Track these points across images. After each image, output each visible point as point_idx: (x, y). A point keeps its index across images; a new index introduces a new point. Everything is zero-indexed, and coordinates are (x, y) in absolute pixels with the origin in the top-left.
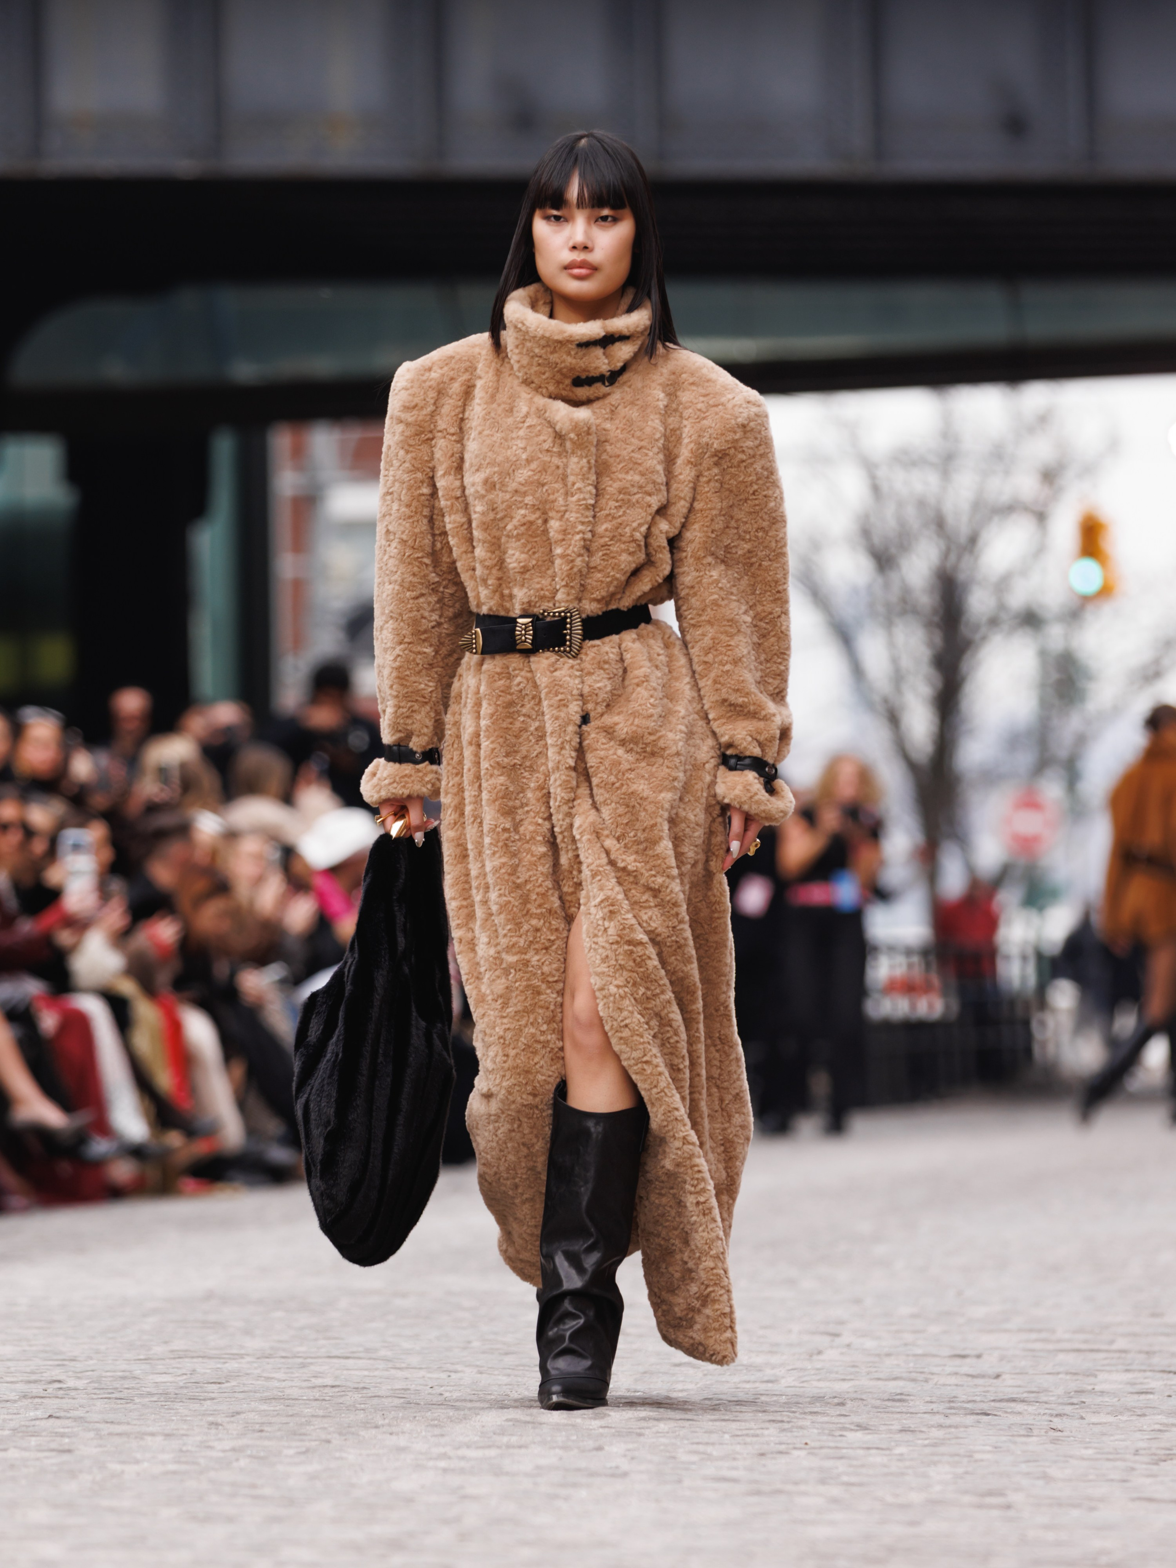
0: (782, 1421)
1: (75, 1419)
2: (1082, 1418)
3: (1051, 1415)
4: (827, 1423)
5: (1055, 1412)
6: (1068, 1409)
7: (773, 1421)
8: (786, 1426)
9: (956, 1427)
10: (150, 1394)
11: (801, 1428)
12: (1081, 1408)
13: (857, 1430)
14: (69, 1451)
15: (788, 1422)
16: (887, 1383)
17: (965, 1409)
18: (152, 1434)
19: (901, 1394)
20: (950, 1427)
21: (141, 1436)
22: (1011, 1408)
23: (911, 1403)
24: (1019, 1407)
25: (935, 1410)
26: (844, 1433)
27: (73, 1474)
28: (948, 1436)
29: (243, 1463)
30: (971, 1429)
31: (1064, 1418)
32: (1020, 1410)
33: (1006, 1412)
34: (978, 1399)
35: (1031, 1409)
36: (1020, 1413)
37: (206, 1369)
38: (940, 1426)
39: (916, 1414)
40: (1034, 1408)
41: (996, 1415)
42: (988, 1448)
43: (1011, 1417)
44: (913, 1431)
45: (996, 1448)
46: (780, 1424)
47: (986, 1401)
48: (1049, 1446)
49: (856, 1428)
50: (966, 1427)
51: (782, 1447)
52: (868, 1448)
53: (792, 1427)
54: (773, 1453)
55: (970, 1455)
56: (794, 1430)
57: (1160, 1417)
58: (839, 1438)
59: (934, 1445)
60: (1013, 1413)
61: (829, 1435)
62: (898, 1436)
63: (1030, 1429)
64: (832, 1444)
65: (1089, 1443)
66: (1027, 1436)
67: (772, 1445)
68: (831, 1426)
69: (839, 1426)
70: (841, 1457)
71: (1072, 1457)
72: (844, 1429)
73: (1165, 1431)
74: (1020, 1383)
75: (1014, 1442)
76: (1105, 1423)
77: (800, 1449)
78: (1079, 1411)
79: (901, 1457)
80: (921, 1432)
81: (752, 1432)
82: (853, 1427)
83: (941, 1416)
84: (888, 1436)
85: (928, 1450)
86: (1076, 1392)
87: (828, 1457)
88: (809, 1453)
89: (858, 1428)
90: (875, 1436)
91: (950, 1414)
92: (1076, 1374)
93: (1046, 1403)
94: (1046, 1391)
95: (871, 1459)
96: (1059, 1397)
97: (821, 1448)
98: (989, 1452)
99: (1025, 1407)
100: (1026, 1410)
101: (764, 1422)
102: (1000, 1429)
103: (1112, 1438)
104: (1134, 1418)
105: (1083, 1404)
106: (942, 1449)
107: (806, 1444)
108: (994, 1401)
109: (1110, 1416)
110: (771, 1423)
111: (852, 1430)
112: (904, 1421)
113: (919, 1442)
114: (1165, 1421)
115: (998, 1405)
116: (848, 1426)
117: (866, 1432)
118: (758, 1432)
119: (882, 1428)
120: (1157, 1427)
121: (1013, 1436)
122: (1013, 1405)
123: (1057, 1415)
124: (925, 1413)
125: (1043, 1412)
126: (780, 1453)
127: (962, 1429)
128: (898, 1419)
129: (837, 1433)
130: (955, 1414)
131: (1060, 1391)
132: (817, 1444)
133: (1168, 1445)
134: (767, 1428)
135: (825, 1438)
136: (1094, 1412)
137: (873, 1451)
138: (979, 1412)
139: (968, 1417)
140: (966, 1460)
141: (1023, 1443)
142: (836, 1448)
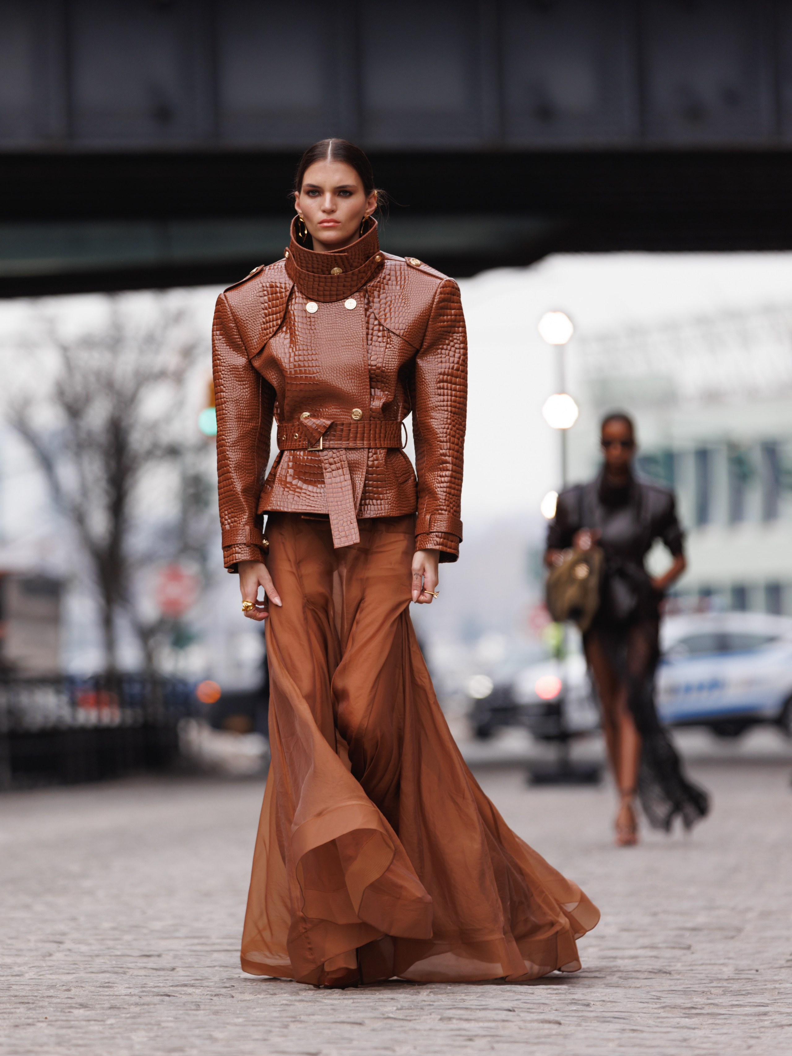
0: (28, 1003)
2: (233, 997)
3: (212, 995)
4: (59, 1003)
5: (214, 993)
6: (223, 991)
7: (23, 1003)
8: (31, 1006)
9: (148, 1005)
11: (42, 1007)
12: (232, 990)
13: (80, 1008)
15: (33, 1003)
16: (97, 975)
17: (153, 992)
19: (109, 983)
20: (144, 1004)
22: (184, 991)
23: (116, 989)
24: (190, 990)
25: (133, 993)
26: (72, 1010)
28: (142, 1011)
30: (158, 1006)
31: (221, 997)
32: (190, 992)
33: (181, 994)
34: (161, 985)
35: (197, 991)
36: (190, 994)
38: (137, 1004)
39: (120, 996)
40: (200, 990)
41: (174, 996)
42: (170, 1019)
43: (184, 997)
44: (119, 1008)
45: (176, 1018)
46: (27, 1005)
47: (167, 986)
48: (213, 1017)
49: (79, 1007)
50: (155, 1004)
51: (30, 1021)
52: (89, 1021)
53: (36, 1007)
54: (23, 1025)
55: (158, 1024)
56: (37, 1009)
57: (286, 995)
58: (68, 1014)
59: (134, 1017)
60: (185, 994)
61: (61, 1012)
62: (108, 1012)
63: (199, 1005)
64: (64, 1018)
65: (240, 1014)
66: (197, 1010)
67: (23, 1019)
68: (62, 1005)
69: (68, 1005)
70: (71, 1027)
71: (228, 1024)
72: (71, 1007)
73: (290, 1005)
74: (188, 973)
75: (189, 1015)
76: (249, 1000)
77: (42, 1022)
78: (231, 992)
79: (112, 1026)
80: (124, 1008)
81: (8, 1010)
82: (77, 1006)
83: (137, 997)
84: (101, 1012)
85: (129, 1021)
86: (227, 979)
87: (62, 1027)
88: (49, 1025)
89: (81, 1007)
90: (93, 1012)
91: (143, 996)
92: (226, 967)
93: (208, 987)
94: (207, 978)
95: (91, 1028)
96: (216, 982)
97: (56, 1021)
98: (171, 1021)
99: (194, 990)
100: (194, 992)
101: (16, 1003)
102: (178, 1006)
103: (254, 1010)
104: (268, 996)
105: (233, 988)
106: (139, 1020)
107: (46, 1018)
108: (172, 986)
109: (251, 995)
110: (21, 1004)
111: (77, 1008)
112: (112, 1001)
113: (124, 1015)
114: (290, 998)
115: (175, 989)
116: (74, 1005)
117: (87, 1009)
118: (12, 1010)
119: (98, 1006)
120: (285, 1002)
121: (187, 1010)
122: (185, 989)
123: (215, 995)
124: (126, 995)
125: (206, 993)
126: (29, 1024)
127: (152, 1006)
128: (107, 1000)
129: (67, 1010)
130: (147, 996)
131: (216, 979)
132: (54, 1018)
133: (293, 1014)
134: (19, 1008)
135: (59, 1014)
136: (241, 993)
137: (92, 1023)
138: (163, 994)
139: (155, 997)
140: (156, 1027)
141: (194, 1015)
142: (67, 1021)
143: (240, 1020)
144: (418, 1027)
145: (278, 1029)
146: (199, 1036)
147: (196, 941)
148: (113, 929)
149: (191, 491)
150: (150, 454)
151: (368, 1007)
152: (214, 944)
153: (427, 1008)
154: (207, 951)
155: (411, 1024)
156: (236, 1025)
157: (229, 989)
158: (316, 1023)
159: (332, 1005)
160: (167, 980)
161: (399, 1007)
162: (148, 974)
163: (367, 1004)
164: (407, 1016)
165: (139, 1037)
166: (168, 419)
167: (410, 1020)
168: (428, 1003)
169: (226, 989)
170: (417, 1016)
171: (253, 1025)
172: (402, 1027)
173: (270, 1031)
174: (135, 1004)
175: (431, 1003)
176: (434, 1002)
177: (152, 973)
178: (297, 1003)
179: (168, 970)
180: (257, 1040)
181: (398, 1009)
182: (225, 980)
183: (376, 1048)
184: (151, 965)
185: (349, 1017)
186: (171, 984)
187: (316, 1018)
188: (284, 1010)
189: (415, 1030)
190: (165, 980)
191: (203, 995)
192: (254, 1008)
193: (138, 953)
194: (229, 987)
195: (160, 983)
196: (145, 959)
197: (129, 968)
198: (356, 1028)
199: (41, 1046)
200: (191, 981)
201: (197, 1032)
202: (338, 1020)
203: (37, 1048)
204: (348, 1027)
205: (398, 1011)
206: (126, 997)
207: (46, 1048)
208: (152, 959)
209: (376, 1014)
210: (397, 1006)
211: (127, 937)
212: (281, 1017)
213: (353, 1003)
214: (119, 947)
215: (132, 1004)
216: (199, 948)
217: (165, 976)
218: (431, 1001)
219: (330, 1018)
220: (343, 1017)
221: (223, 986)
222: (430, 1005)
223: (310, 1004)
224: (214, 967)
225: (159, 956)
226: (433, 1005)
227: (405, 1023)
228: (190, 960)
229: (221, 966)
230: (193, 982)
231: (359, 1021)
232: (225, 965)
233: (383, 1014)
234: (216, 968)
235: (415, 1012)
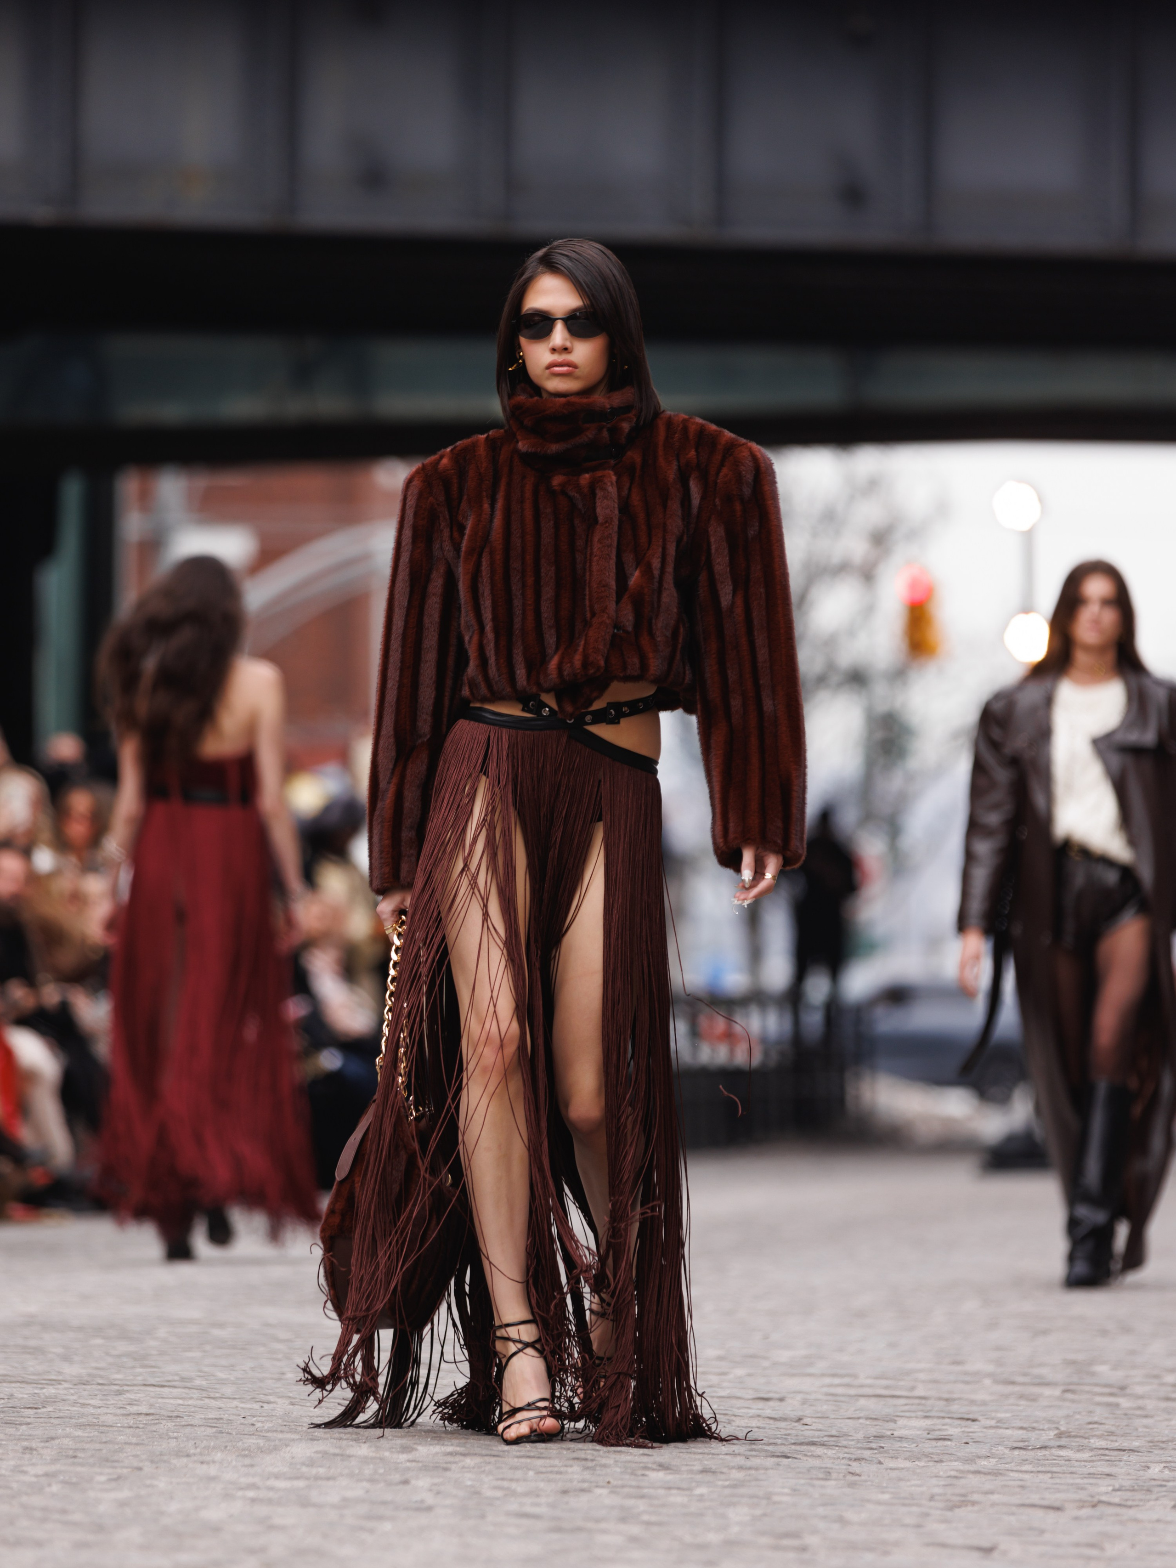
0: (586, 1460)
2: (880, 1463)
3: (850, 1459)
4: (630, 1462)
5: (853, 1457)
6: (867, 1454)
7: (577, 1459)
8: (590, 1464)
9: (757, 1469)
11: (605, 1466)
12: (880, 1453)
13: (659, 1470)
15: (592, 1460)
17: (766, 1451)
20: (750, 1468)
22: (811, 1451)
24: (819, 1451)
25: (737, 1452)
26: (647, 1473)
28: (748, 1478)
30: (770, 1472)
31: (863, 1463)
32: (819, 1453)
33: (806, 1455)
34: (779, 1441)
35: (830, 1452)
36: (819, 1456)
38: (741, 1468)
39: (718, 1454)
40: (834, 1452)
41: (795, 1458)
42: (786, 1490)
43: (810, 1460)
44: (714, 1472)
45: (795, 1490)
46: (583, 1462)
47: (786, 1443)
48: (848, 1490)
49: (658, 1468)
50: (766, 1469)
51: (585, 1485)
52: (670, 1488)
53: (596, 1465)
54: (575, 1490)
55: (768, 1497)
56: (598, 1468)
57: (956, 1463)
58: (641, 1478)
59: (734, 1486)
60: (812, 1456)
61: (632, 1474)
62: (699, 1477)
63: (829, 1473)
64: (634, 1483)
65: (886, 1487)
66: (826, 1479)
67: (575, 1483)
68: (634, 1465)
69: (641, 1465)
70: (642, 1497)
71: (869, 1501)
72: (646, 1468)
73: (961, 1478)
74: (820, 1427)
75: (813, 1486)
76: (903, 1469)
77: (603, 1487)
78: (878, 1456)
79: (701, 1498)
80: (722, 1473)
81: (556, 1469)
82: (654, 1466)
83: (743, 1458)
84: (689, 1476)
85: (727, 1491)
86: (875, 1437)
87: (629, 1496)
88: (612, 1492)
89: (661, 1468)
90: (678, 1476)
91: (751, 1456)
92: (876, 1419)
93: (846, 1447)
94: (846, 1435)
95: (672, 1499)
96: (858, 1441)
97: (623, 1486)
98: (787, 1494)
99: (825, 1451)
100: (826, 1454)
101: (568, 1459)
102: (800, 1473)
103: (909, 1483)
104: (931, 1464)
105: (882, 1449)
106: (742, 1491)
107: (609, 1482)
108: (794, 1444)
109: (907, 1461)
110: (576, 1461)
111: (654, 1470)
112: (706, 1462)
113: (720, 1483)
114: (962, 1468)
115: (798, 1448)
116: (650, 1465)
117: (668, 1471)
118: (562, 1469)
119: (684, 1468)
120: (953, 1473)
121: (812, 1479)
122: (813, 1448)
123: (855, 1460)
124: (727, 1454)
125: (841, 1456)
126: (583, 1490)
127: (762, 1471)
128: (699, 1460)
129: (640, 1472)
130: (756, 1456)
131: (860, 1436)
132: (620, 1483)
133: (963, 1491)
134: (571, 1466)
135: (627, 1477)
136: (892, 1458)
137: (674, 1492)
138: (780, 1454)
139: (769, 1459)
140: (764, 1502)
141: (823, 1487)
142: (638, 1487)
143: (886, 1497)
144: (1140, 1516)
145: (939, 1512)
146: (824, 1517)
147: (837, 1381)
148: (720, 1358)
149: (879, 735)
150: (821, 680)
151: (1072, 1484)
152: (862, 1386)
153: (1156, 1489)
154: (850, 1396)
155: (1131, 1512)
156: (879, 1503)
157: (876, 1451)
158: (993, 1505)
159: (1021, 1480)
160: (789, 1435)
161: (1117, 1486)
162: (762, 1426)
163: (1071, 1481)
164: (1127, 1500)
165: (739, 1514)
166: (851, 632)
167: (1130, 1507)
168: (1159, 1483)
169: (872, 1451)
170: (1141, 1500)
171: (904, 1505)
172: (1117, 1515)
173: (927, 1515)
174: (739, 1468)
175: (1164, 1483)
176: (1168, 1481)
177: (768, 1424)
178: (971, 1476)
179: (791, 1421)
180: (907, 1526)
181: (1114, 1490)
182: (872, 1438)
183: (1077, 1545)
184: (768, 1412)
185: (1043, 1499)
186: (793, 1441)
187: (995, 1498)
188: (950, 1485)
189: (1136, 1520)
190: (785, 1435)
191: (838, 1458)
192: (908, 1480)
193: (751, 1394)
194: (876, 1449)
195: (778, 1438)
196: (761, 1404)
197: (735, 1416)
198: (1052, 1516)
199: (598, 1521)
200: (823, 1437)
201: (821, 1510)
202: (1028, 1502)
203: (590, 1525)
204: (1040, 1513)
205: (1114, 1493)
206: (727, 1457)
207: (603, 1525)
208: (771, 1403)
209: (1082, 1495)
210: (1114, 1486)
211: (740, 1372)
212: (945, 1494)
213: (1052, 1478)
214: (725, 1384)
215: (733, 1468)
216: (840, 1390)
217: (786, 1429)
218: (1164, 1481)
219: (1016, 1500)
220: (1035, 1498)
221: (868, 1446)
222: (1161, 1486)
223: (989, 1477)
224: (859, 1418)
225: (781, 1400)
226: (1165, 1486)
227: (1123, 1511)
228: (825, 1407)
229: (867, 1419)
230: (825, 1439)
231: (1057, 1504)
232: (874, 1417)
233: (1092, 1496)
234: (861, 1421)
235: (1138, 1496)
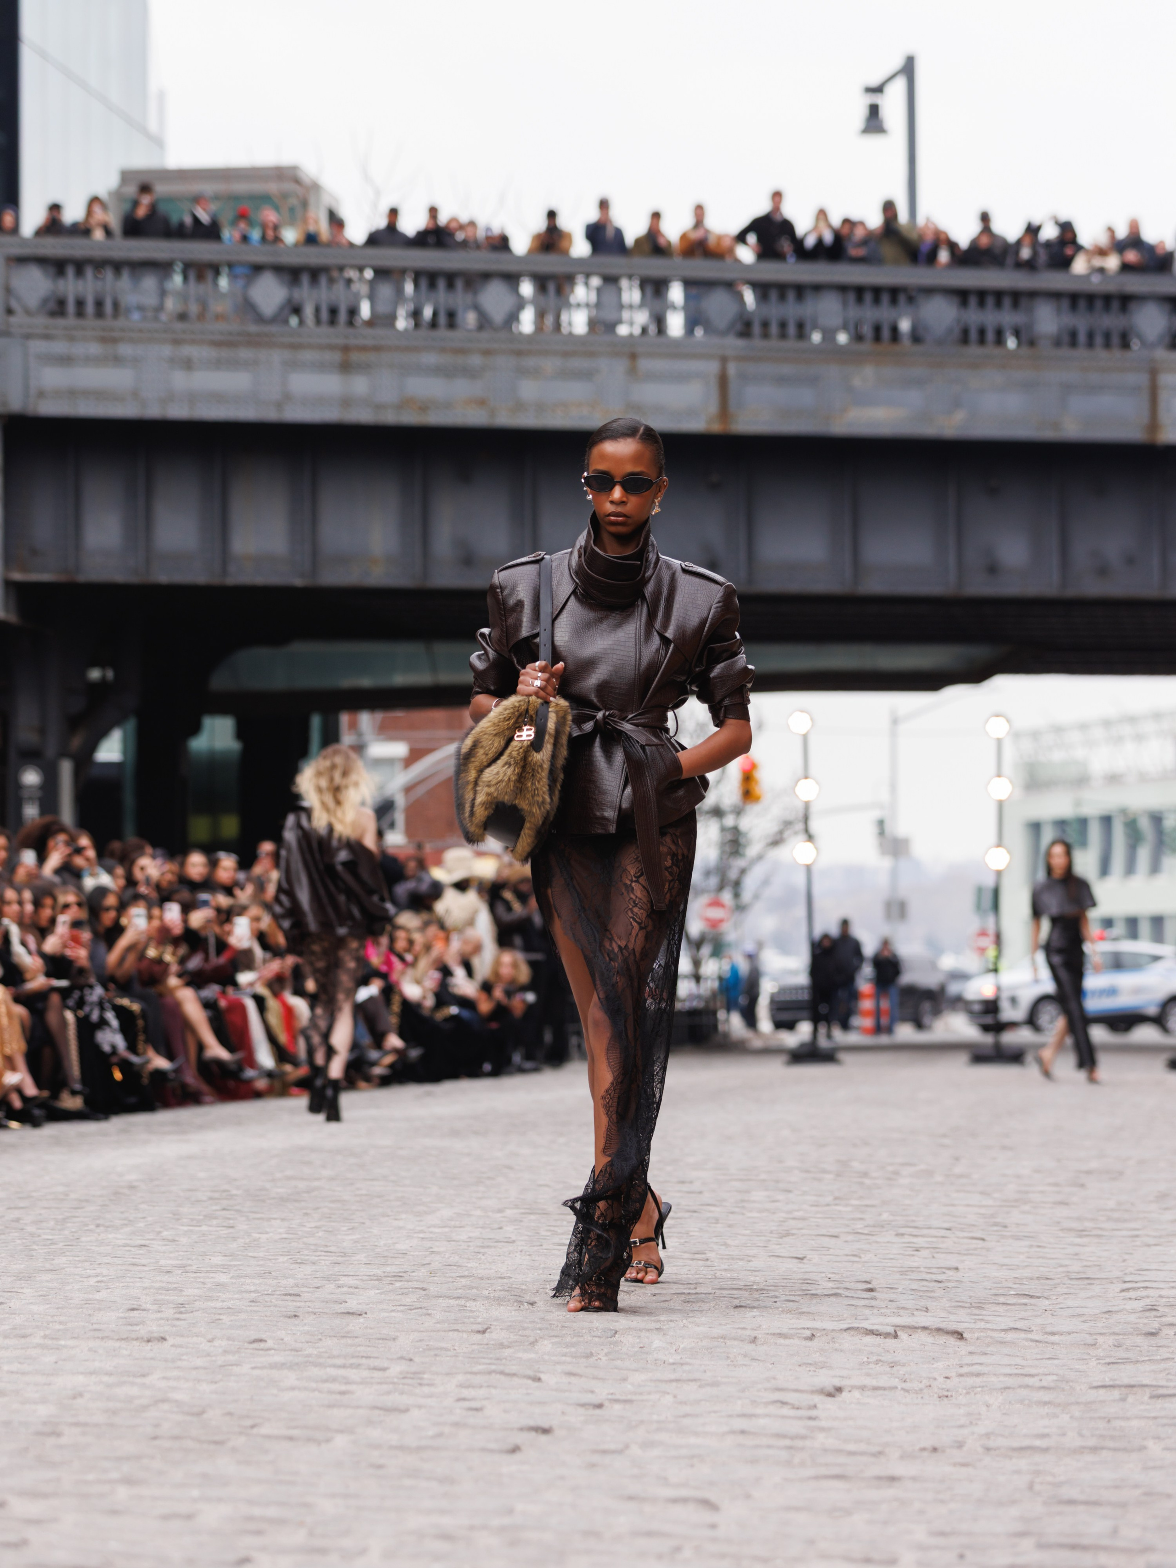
1: (237, 1211)
10: (274, 1198)
14: (232, 1227)
18: (275, 1219)
21: (269, 1220)
27: (234, 1239)
29: (320, 1234)
37: (301, 1185)
151: (843, 1224)
153: (887, 1226)
158: (803, 1235)
159: (816, 1222)
